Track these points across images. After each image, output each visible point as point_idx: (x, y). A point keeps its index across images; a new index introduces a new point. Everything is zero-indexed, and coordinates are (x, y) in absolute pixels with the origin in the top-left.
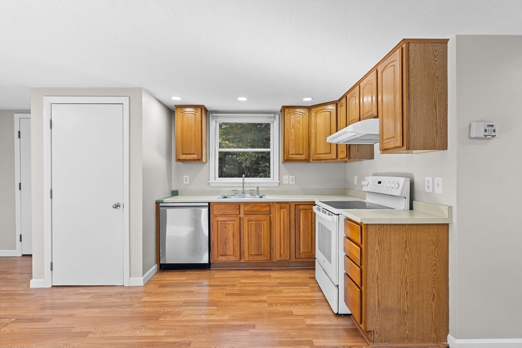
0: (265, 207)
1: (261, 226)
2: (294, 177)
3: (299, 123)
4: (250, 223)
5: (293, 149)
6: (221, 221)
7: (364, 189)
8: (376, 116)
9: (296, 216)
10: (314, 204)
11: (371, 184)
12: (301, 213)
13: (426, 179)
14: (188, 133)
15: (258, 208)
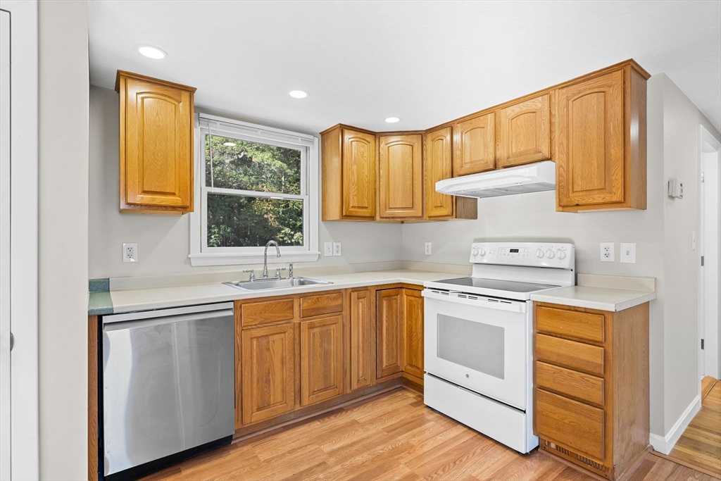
0: (335, 299)
1: (330, 334)
2: (339, 244)
3: (363, 156)
4: (312, 331)
5: (355, 198)
6: (258, 338)
7: (472, 260)
8: (549, 159)
9: (378, 308)
10: (400, 287)
11: (491, 252)
12: (385, 303)
13: (603, 245)
14: (158, 143)
15: (324, 302)
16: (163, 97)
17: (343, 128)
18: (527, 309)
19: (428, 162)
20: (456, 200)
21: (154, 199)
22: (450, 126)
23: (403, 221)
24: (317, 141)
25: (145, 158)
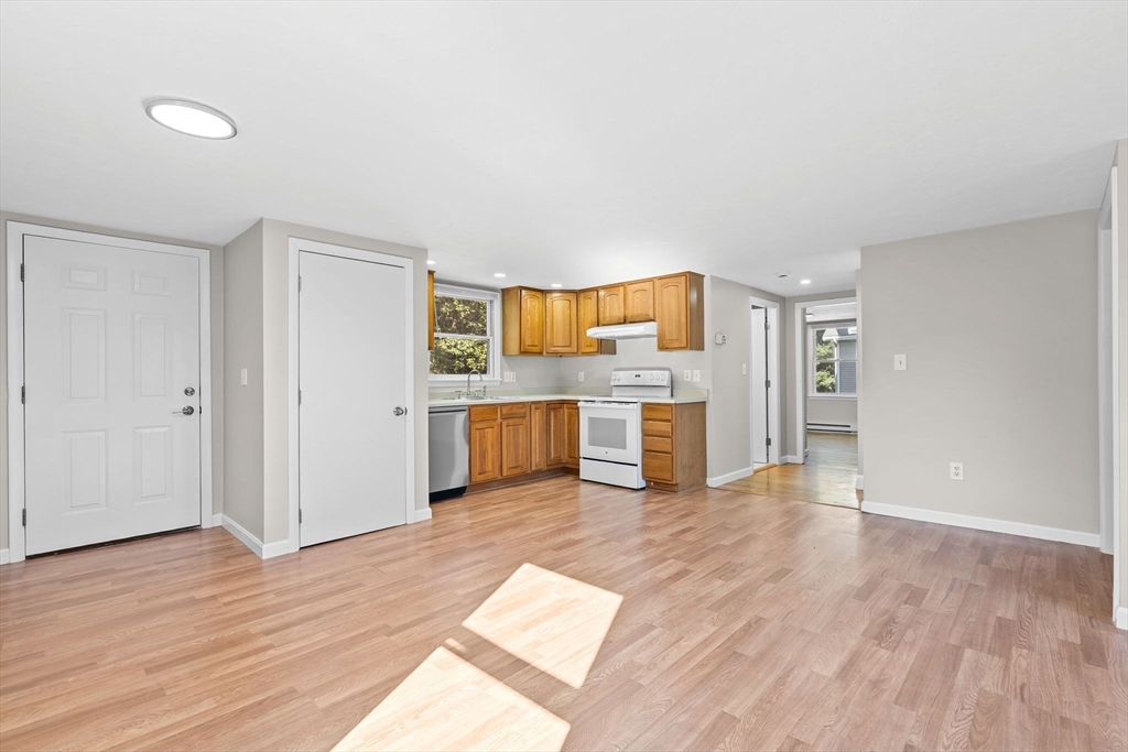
0: (521, 408)
1: (519, 431)
2: (515, 373)
3: (534, 308)
4: (508, 428)
5: (530, 339)
6: (479, 429)
7: (612, 383)
8: (654, 320)
9: (548, 416)
10: (563, 402)
11: (624, 377)
12: (552, 414)
13: (685, 371)
15: (515, 410)
17: (521, 288)
18: (638, 407)
19: (582, 313)
20: (600, 341)
22: (596, 289)
23: (561, 355)
24: (499, 295)
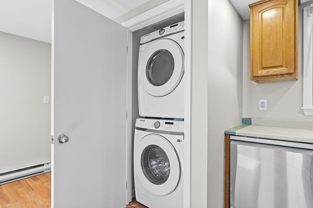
14: (271, 37)
16: (275, 7)
21: (268, 72)
25: (263, 48)
